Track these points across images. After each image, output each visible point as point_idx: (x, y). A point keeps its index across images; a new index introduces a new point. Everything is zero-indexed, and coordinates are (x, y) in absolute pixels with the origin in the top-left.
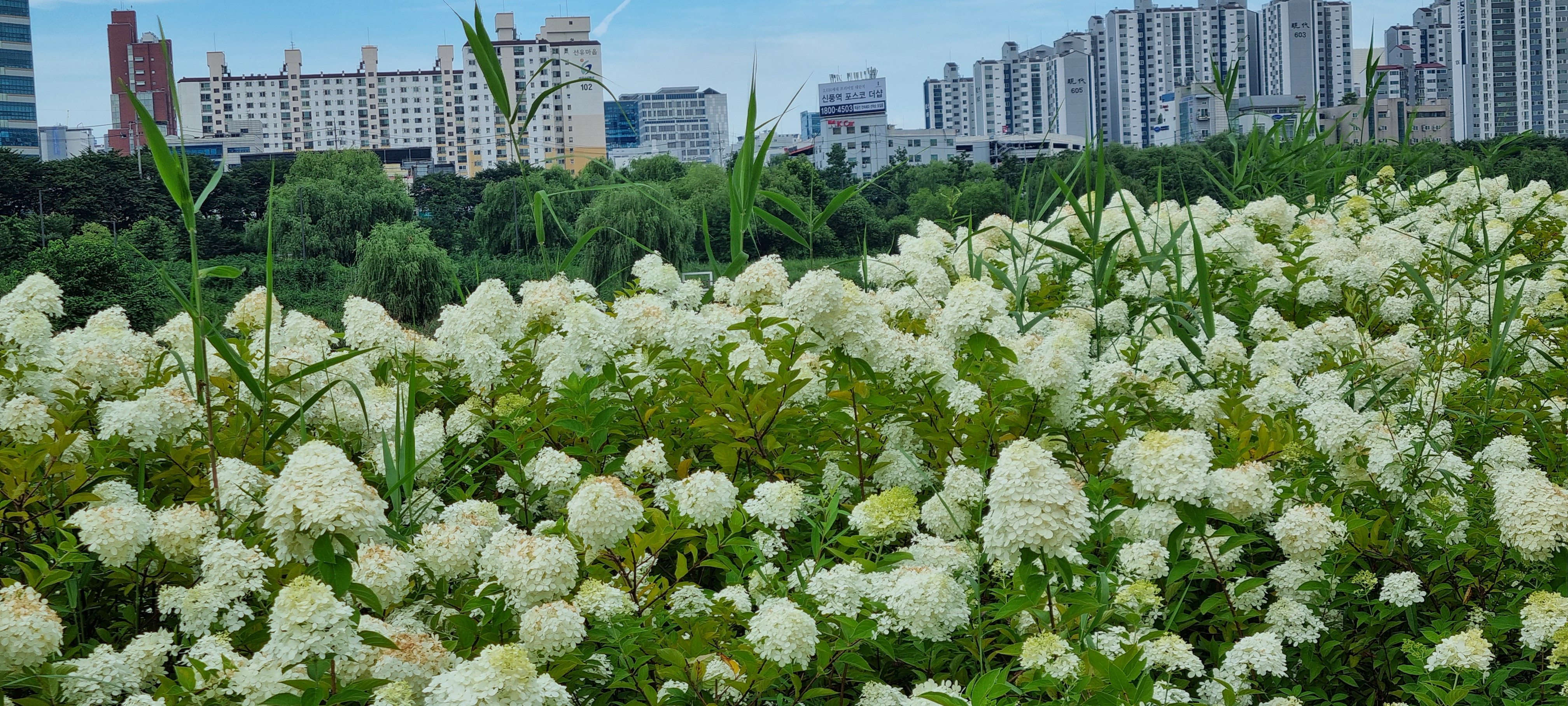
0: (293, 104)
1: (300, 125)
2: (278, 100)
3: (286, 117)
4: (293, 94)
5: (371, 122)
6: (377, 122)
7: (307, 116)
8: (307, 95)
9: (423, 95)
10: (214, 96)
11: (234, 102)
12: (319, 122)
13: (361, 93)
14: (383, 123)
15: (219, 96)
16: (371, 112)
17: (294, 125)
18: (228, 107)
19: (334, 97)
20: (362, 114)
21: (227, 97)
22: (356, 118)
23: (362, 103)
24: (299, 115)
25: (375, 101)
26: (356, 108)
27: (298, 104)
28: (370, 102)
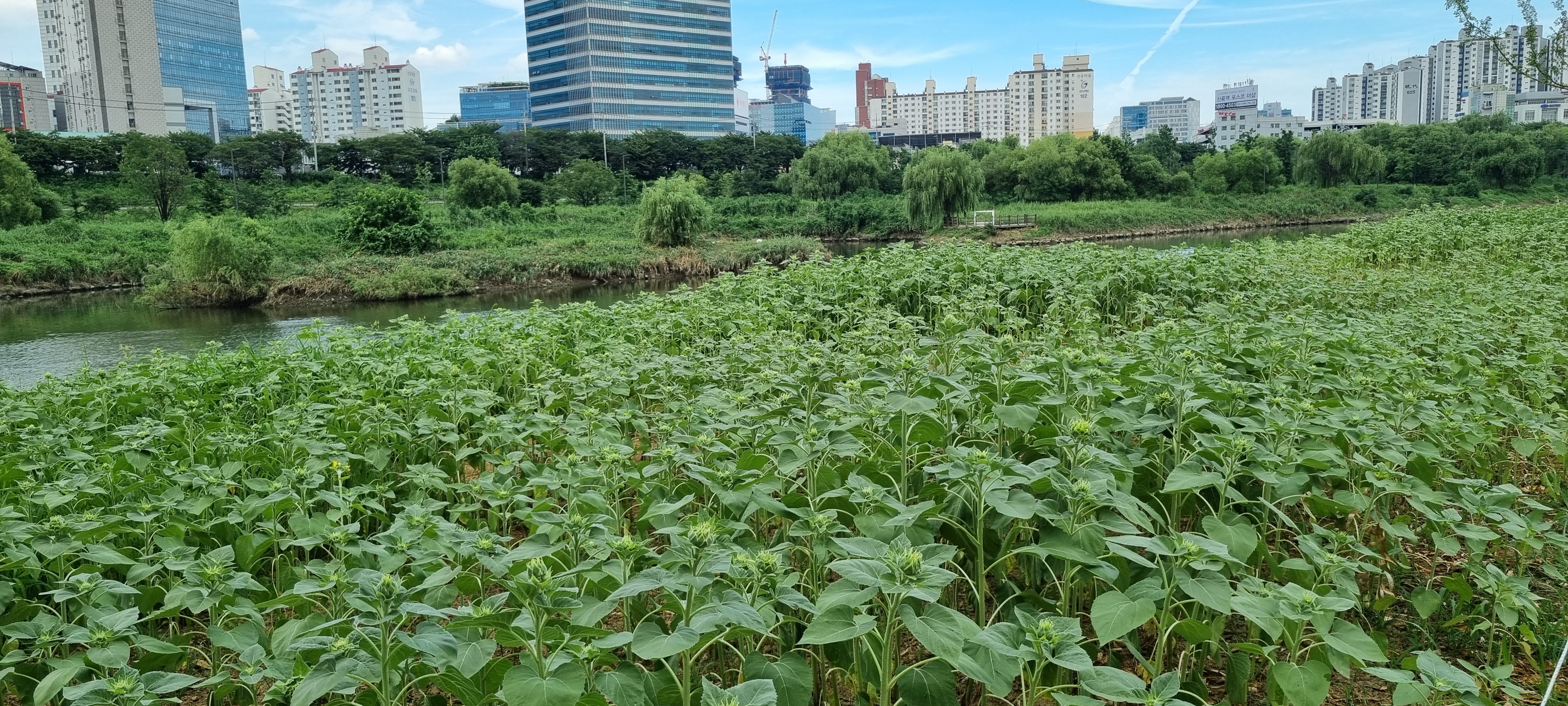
0: (929, 110)
1: (932, 121)
2: (921, 107)
3: (925, 116)
4: (929, 104)
5: (970, 119)
6: (973, 119)
7: (936, 116)
8: (936, 104)
9: (998, 103)
10: (888, 106)
11: (898, 110)
12: (942, 118)
13: (965, 103)
14: (976, 119)
15: (891, 106)
16: (970, 113)
17: (929, 121)
18: (895, 112)
19: (950, 105)
20: (965, 114)
21: (895, 106)
22: (962, 117)
23: (965, 108)
24: (932, 115)
25: (972, 107)
26: (962, 111)
27: (931, 109)
28: (970, 107)
